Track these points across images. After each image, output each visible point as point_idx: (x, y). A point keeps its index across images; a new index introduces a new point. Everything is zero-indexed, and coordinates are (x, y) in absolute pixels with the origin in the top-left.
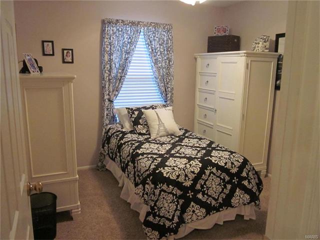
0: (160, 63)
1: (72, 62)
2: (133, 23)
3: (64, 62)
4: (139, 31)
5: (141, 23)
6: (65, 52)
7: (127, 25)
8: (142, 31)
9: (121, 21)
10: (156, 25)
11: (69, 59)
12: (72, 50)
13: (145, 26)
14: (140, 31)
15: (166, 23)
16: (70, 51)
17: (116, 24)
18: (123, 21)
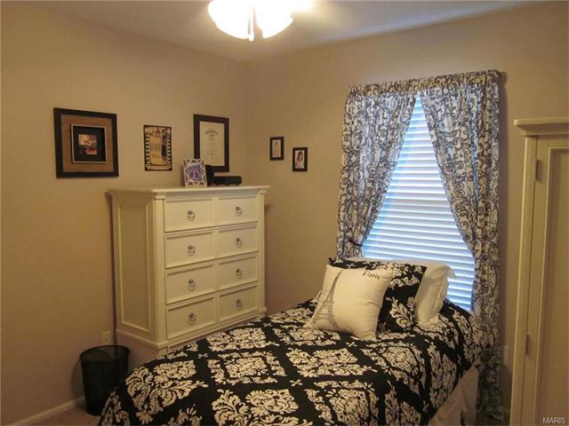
0: (460, 168)
1: (305, 169)
2: (396, 86)
3: (295, 170)
4: (411, 100)
5: (414, 83)
6: (297, 152)
7: (386, 91)
8: (418, 99)
9: (373, 87)
10: (451, 80)
11: (301, 165)
12: (306, 149)
13: (424, 86)
14: (414, 100)
15: (475, 71)
16: (303, 152)
17: (365, 94)
18: (377, 86)
